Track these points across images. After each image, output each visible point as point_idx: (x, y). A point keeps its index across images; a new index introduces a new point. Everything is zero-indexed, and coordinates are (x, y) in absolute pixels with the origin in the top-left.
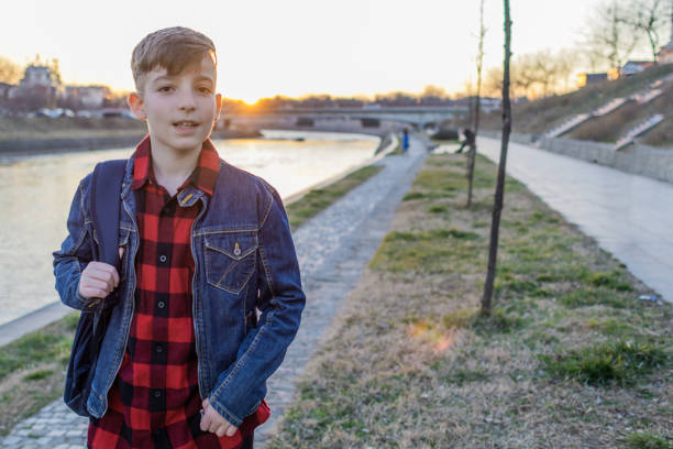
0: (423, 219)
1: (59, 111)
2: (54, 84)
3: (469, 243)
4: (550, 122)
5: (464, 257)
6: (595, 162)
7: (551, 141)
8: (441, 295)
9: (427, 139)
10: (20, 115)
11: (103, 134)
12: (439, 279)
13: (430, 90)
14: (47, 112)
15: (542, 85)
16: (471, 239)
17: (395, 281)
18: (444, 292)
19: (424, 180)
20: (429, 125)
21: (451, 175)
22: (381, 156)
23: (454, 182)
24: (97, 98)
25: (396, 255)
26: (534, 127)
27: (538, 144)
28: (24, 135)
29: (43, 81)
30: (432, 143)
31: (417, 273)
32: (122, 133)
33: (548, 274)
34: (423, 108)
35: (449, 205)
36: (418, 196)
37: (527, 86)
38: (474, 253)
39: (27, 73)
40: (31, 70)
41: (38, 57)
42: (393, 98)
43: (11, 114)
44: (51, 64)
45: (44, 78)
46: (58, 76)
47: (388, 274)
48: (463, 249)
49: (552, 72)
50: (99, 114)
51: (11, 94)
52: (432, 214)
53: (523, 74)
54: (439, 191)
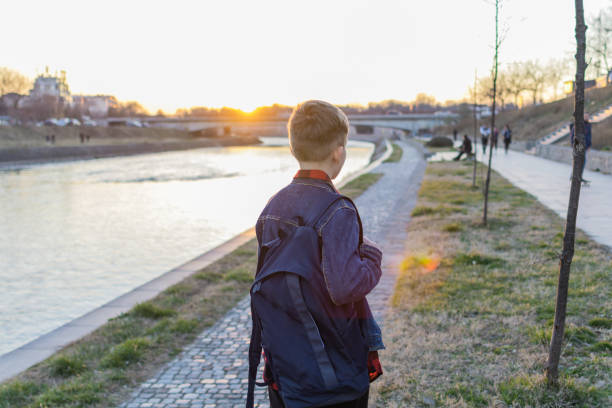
0: (438, 239)
1: (67, 120)
2: (62, 94)
3: (496, 272)
4: (543, 129)
5: (497, 292)
6: (598, 170)
7: (548, 149)
8: (486, 350)
9: (422, 145)
10: (29, 123)
11: (108, 142)
12: (477, 325)
13: (421, 97)
14: (54, 121)
15: (532, 93)
16: (498, 266)
17: (426, 328)
18: (488, 345)
19: (429, 192)
20: (423, 132)
21: (455, 186)
22: (377, 164)
23: (463, 195)
24: (104, 107)
25: (419, 289)
26: (529, 134)
27: (533, 151)
28: (32, 143)
29: (52, 91)
30: (428, 150)
31: (449, 315)
32: (126, 141)
33: (601, 317)
34: (416, 116)
35: (463, 223)
36: (429, 212)
37: (517, 93)
38: (506, 285)
39: (36, 85)
40: (41, 80)
41: (47, 70)
42: (386, 106)
43: (20, 123)
44: (59, 76)
45: (53, 88)
46: (66, 86)
47: (416, 317)
48: (493, 279)
49: (541, 81)
50: (105, 123)
51: (21, 103)
52: (448, 234)
53: (513, 82)
54: (448, 206)
